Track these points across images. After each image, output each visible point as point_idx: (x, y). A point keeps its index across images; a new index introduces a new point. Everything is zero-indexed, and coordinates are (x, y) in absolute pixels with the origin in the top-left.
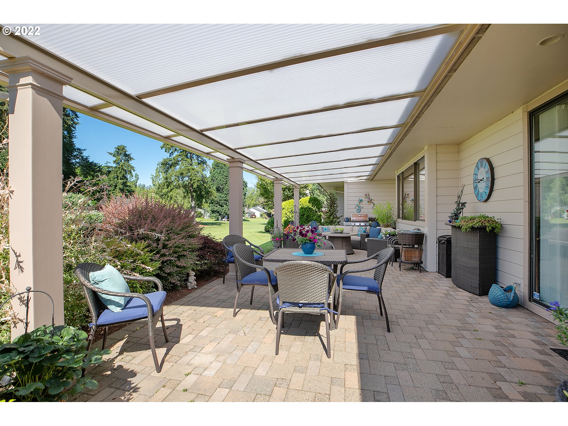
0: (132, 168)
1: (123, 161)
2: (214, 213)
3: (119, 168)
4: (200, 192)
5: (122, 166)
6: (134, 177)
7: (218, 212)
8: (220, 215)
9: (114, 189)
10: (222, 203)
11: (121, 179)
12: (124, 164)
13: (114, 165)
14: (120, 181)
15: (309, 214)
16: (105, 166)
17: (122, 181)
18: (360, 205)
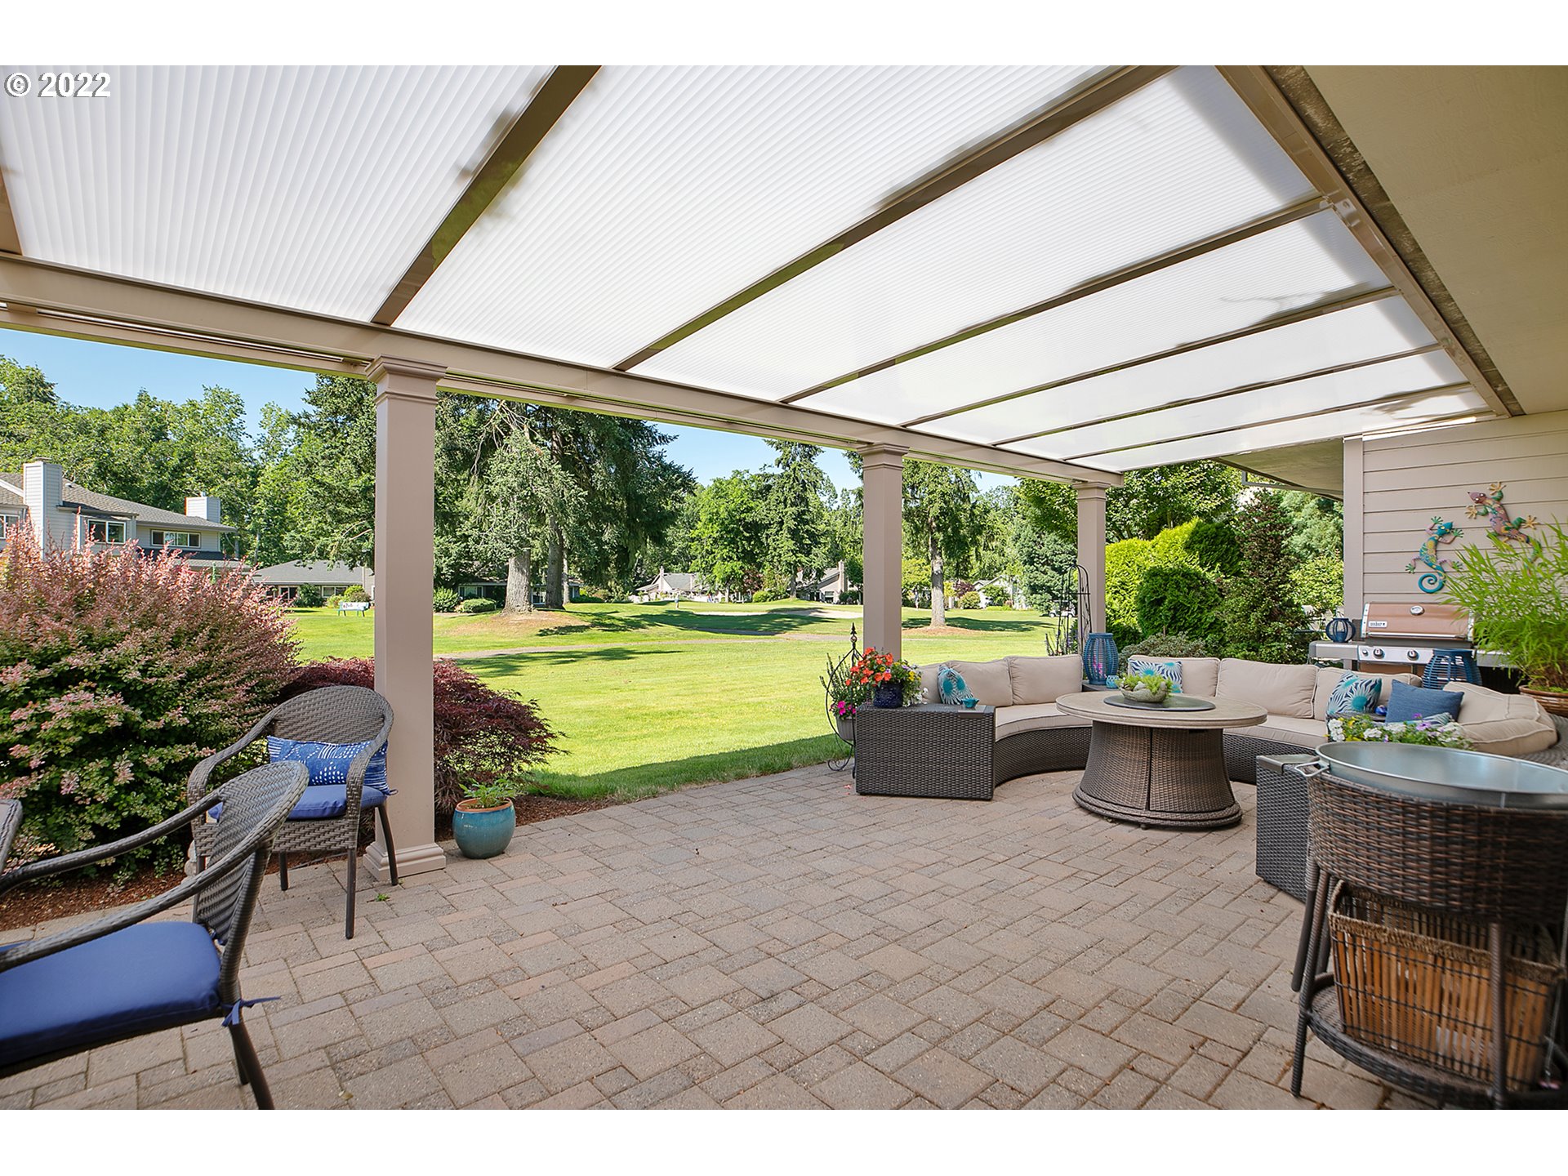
0: (818, 473)
1: (798, 458)
2: (1037, 593)
3: (789, 477)
4: (956, 531)
5: (794, 469)
6: (839, 498)
7: (1049, 590)
8: (1055, 597)
9: (778, 531)
10: (1061, 562)
11: (793, 504)
12: (800, 465)
13: (779, 471)
14: (791, 510)
15: (1181, 599)
16: (759, 475)
17: (794, 509)
18: (1442, 557)
